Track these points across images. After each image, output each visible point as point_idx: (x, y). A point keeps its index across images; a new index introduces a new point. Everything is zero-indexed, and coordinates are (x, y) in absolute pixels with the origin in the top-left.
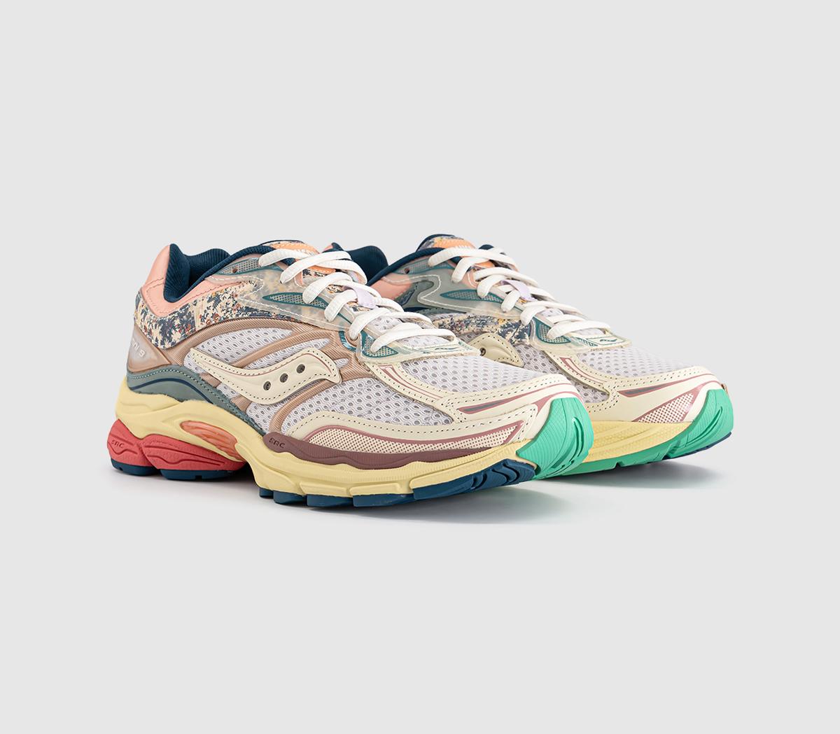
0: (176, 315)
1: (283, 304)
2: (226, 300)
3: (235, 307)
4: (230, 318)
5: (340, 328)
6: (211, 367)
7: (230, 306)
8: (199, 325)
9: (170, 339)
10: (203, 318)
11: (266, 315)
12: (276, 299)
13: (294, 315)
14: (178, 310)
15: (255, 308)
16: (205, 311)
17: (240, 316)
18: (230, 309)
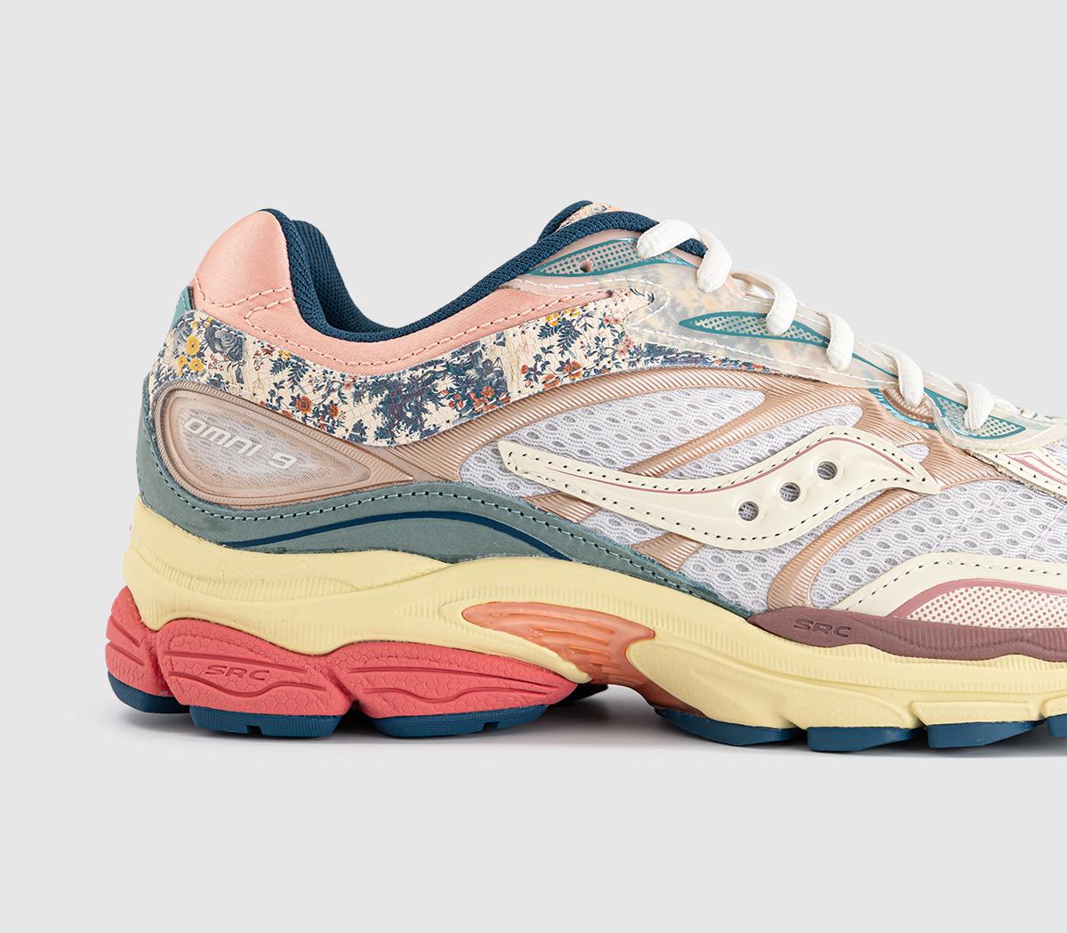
0: (439, 368)
1: (726, 337)
2: (593, 332)
3: (621, 347)
4: (614, 370)
5: (869, 383)
6: (569, 480)
7: (609, 342)
8: (517, 388)
9: (416, 424)
10: (530, 374)
11: (696, 360)
12: (710, 326)
13: (758, 359)
14: (447, 357)
15: (668, 346)
16: (538, 358)
17: (639, 366)
18: (609, 352)
